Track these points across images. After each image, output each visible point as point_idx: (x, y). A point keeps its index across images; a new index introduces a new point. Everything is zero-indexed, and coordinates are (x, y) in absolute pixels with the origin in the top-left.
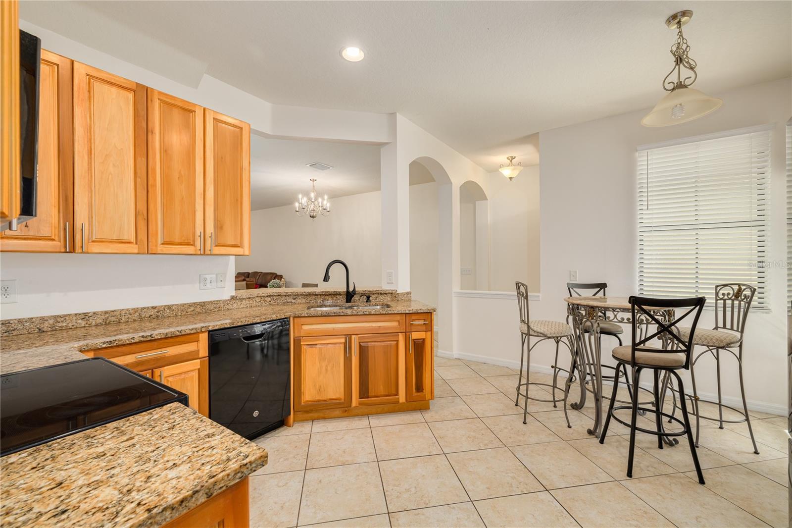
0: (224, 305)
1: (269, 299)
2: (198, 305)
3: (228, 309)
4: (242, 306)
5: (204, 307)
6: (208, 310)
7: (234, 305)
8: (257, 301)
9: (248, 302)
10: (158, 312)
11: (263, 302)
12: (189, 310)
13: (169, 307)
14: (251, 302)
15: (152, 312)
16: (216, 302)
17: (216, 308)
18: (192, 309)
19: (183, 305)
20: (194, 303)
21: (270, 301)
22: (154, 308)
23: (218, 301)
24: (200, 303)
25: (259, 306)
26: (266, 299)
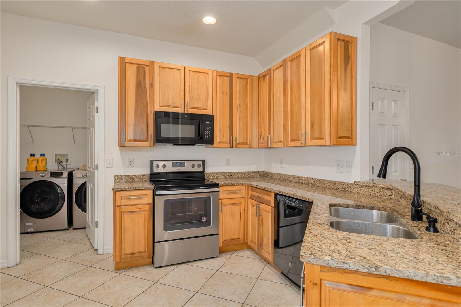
0: (348, 188)
1: (389, 193)
2: (332, 183)
3: (351, 192)
4: (361, 192)
5: (335, 185)
6: (337, 188)
7: (355, 189)
8: (376, 191)
9: (367, 190)
10: (315, 182)
11: (383, 194)
12: (328, 185)
13: (319, 180)
14: (370, 190)
15: (312, 181)
16: (343, 184)
17: (342, 188)
18: (329, 185)
19: (325, 181)
20: (331, 181)
21: (391, 195)
22: (313, 179)
23: (344, 183)
24: (333, 181)
25: (377, 197)
26: (386, 191)
